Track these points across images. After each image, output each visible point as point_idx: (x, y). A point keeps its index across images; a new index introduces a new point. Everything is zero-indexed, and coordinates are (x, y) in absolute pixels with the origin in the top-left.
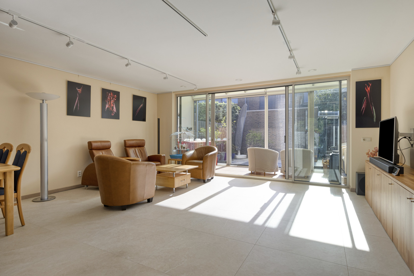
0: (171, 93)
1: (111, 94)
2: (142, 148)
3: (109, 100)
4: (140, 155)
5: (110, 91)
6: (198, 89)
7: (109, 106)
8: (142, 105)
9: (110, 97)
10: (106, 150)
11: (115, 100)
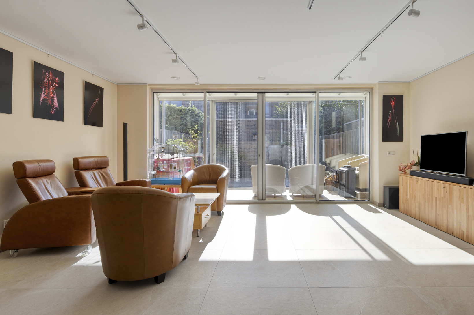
0: (145, 85)
1: (49, 74)
2: (104, 170)
3: (46, 84)
4: (104, 182)
5: (48, 69)
6: (201, 85)
7: (46, 95)
8: (97, 100)
9: (48, 79)
10: (48, 176)
11: (57, 86)
